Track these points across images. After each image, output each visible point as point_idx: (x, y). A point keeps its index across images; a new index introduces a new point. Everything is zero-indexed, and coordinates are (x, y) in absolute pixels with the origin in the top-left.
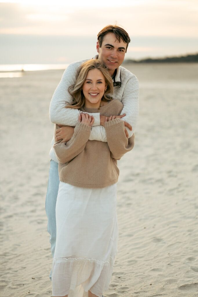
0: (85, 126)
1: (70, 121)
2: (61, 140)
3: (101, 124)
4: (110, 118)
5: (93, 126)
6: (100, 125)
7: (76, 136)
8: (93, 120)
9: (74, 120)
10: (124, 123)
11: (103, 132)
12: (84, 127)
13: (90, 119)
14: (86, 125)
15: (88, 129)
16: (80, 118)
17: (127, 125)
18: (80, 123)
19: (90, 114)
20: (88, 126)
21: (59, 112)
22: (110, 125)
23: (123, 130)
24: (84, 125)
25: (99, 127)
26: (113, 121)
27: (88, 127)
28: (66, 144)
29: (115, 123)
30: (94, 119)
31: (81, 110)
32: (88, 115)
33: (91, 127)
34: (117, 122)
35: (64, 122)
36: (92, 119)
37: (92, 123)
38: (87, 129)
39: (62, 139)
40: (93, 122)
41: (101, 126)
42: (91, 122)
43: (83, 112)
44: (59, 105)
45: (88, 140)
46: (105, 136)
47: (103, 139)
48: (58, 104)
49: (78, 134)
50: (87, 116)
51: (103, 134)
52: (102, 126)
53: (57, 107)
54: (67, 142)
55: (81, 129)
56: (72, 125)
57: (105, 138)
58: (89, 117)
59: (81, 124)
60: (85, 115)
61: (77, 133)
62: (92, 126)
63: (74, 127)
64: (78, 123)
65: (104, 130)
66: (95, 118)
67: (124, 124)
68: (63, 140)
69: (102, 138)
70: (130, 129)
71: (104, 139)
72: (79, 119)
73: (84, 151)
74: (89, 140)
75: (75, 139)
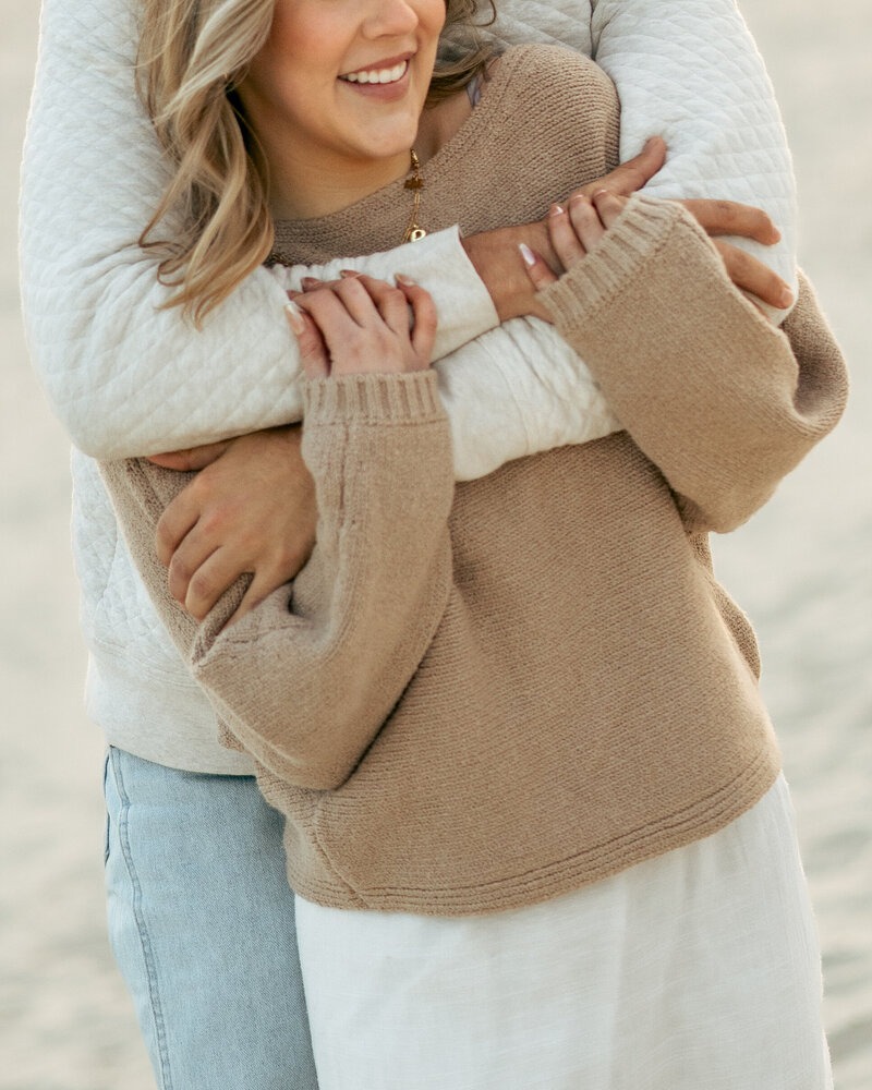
0: (382, 384)
1: (244, 393)
2: (234, 593)
3: (508, 310)
4: (563, 237)
5: (451, 354)
6: (504, 319)
7: (342, 505)
8: (423, 311)
9: (272, 373)
10: (690, 218)
11: (554, 363)
12: (374, 407)
13: (397, 312)
14: (388, 378)
15: (413, 401)
16: (311, 338)
17: (725, 223)
18: (330, 383)
19: (382, 267)
20: (408, 377)
21: (120, 339)
22: (593, 296)
23: (719, 283)
24: (370, 380)
25: (500, 337)
26: (603, 253)
27: (410, 387)
28: (291, 607)
29: (626, 261)
30: (428, 295)
31: (288, 264)
32: (365, 282)
33: (432, 373)
34: (643, 246)
35: (198, 413)
36: (410, 302)
37: (422, 336)
38: (406, 403)
39: (246, 576)
40: (433, 326)
41: (517, 325)
42: (412, 332)
43: (316, 272)
44: (102, 281)
45: (451, 491)
46: (585, 394)
47: (578, 419)
48: (88, 282)
49: (349, 475)
50: (361, 301)
51: (560, 387)
52: (521, 317)
53: (92, 303)
54: (291, 580)
55: (353, 428)
56: (275, 417)
57: (592, 403)
58: (377, 304)
59: (340, 386)
60: (337, 295)
61: (337, 475)
62: (436, 355)
63: (291, 429)
64: (316, 392)
65: (558, 347)
66: (430, 285)
67: (700, 229)
68: (252, 575)
69: (567, 416)
70: (762, 232)
71: (584, 414)
72: (302, 352)
73: (458, 594)
74: (461, 486)
75: (343, 532)
